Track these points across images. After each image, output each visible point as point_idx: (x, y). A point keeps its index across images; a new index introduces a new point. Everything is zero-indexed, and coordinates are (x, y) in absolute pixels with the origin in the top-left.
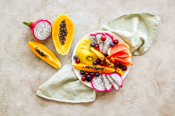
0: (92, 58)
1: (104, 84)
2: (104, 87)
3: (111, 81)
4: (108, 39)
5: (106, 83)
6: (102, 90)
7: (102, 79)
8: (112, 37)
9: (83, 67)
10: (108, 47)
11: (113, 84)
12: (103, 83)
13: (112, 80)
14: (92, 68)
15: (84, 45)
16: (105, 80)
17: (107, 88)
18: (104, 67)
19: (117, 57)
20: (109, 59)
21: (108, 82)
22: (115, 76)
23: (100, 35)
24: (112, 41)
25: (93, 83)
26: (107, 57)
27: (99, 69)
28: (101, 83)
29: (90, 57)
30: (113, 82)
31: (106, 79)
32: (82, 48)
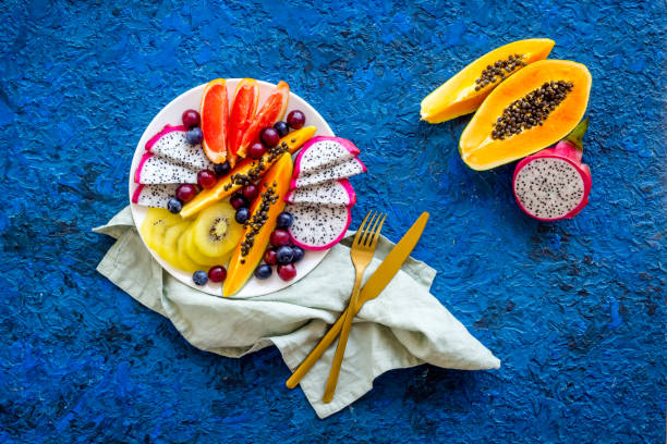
0: (218, 221)
1: (326, 206)
2: (337, 212)
3: (321, 178)
4: (166, 146)
5: (325, 201)
6: (346, 220)
7: (307, 207)
8: (167, 129)
9: (243, 262)
10: (200, 152)
11: (336, 177)
12: (323, 210)
13: (321, 174)
14: (256, 232)
15: (163, 235)
16: (311, 198)
17: (340, 202)
18: (264, 191)
19: (240, 132)
20: (240, 162)
21: (322, 192)
22: (309, 157)
23: (144, 168)
24: (181, 133)
25: (310, 244)
26: (232, 166)
27: (264, 209)
28: (320, 217)
29: (214, 229)
30: (328, 176)
31: (310, 194)
32: (176, 245)
